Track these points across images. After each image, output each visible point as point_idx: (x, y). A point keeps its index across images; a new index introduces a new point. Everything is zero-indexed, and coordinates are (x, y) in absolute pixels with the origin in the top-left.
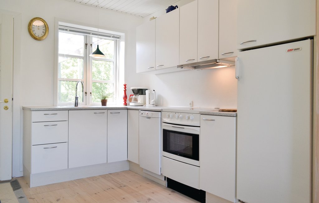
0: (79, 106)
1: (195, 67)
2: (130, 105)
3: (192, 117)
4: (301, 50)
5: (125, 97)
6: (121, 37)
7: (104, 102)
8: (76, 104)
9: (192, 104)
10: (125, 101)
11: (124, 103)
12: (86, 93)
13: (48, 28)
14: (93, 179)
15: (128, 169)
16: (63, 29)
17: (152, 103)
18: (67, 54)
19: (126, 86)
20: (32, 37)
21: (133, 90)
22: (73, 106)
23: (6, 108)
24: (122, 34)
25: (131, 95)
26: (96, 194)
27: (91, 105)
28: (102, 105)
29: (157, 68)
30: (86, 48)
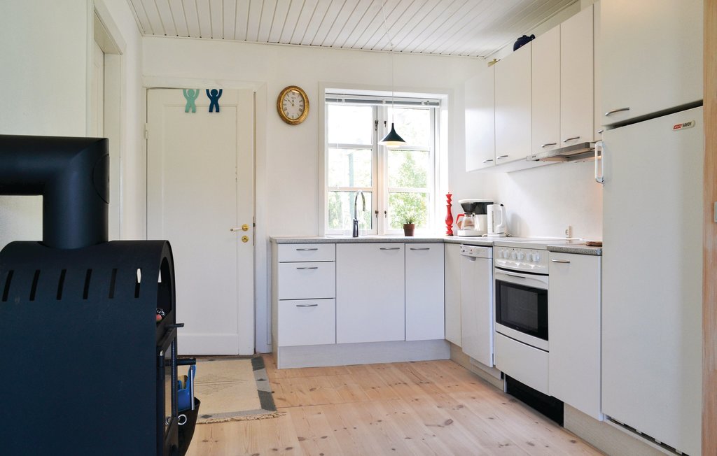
0: (360, 237)
1: (569, 158)
2: (459, 235)
3: (536, 256)
4: (694, 126)
5: (450, 220)
6: (442, 101)
7: (409, 229)
8: (355, 233)
9: (569, 232)
10: (450, 226)
11: (447, 230)
12: (377, 212)
13: (308, 102)
14: (379, 367)
15: (448, 357)
16: (334, 100)
17: (497, 229)
18: (340, 143)
19: (452, 198)
20: (283, 120)
21: (463, 205)
22: (350, 237)
23: (245, 239)
24: (444, 97)
25: (459, 216)
26: (373, 388)
27: (386, 235)
28: (406, 235)
29: (498, 162)
30: (376, 130)
